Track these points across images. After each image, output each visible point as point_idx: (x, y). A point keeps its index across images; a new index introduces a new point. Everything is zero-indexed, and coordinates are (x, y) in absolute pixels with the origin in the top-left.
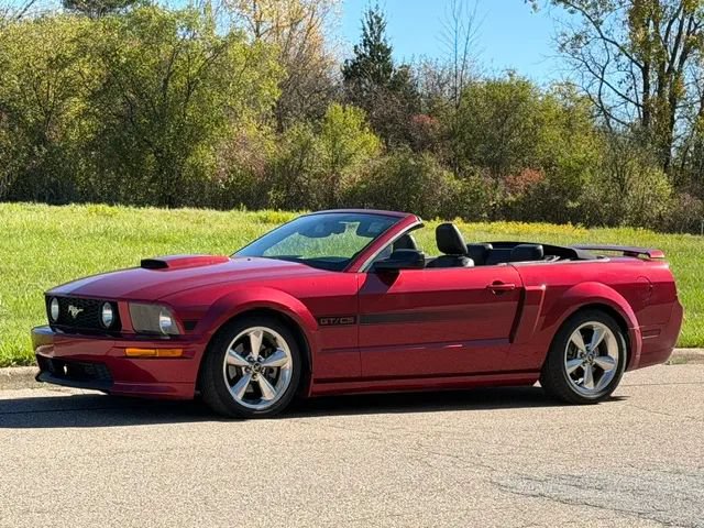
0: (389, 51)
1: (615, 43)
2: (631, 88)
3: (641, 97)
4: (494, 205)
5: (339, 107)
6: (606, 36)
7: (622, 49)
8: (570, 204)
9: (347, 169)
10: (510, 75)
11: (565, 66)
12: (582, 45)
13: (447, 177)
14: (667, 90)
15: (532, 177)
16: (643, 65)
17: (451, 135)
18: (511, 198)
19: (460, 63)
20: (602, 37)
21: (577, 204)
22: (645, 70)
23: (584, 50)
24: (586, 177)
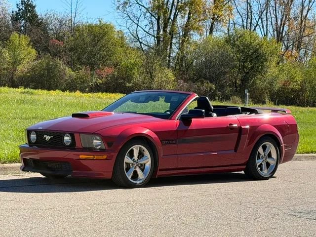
0: (34, 7)
1: (143, 6)
2: (151, 28)
3: (156, 33)
4: (92, 85)
5: (17, 35)
6: (140, 3)
7: (147, 9)
8: (128, 85)
9: (21, 66)
10: (100, 21)
11: (119, 17)
12: (127, 7)
13: (68, 71)
14: (168, 30)
15: (108, 71)
16: (157, 18)
17: (71, 50)
18: (100, 81)
19: (73, 15)
20: (138, 3)
21: (131, 85)
22: (158, 20)
23: (128, 10)
24: (135, 71)
